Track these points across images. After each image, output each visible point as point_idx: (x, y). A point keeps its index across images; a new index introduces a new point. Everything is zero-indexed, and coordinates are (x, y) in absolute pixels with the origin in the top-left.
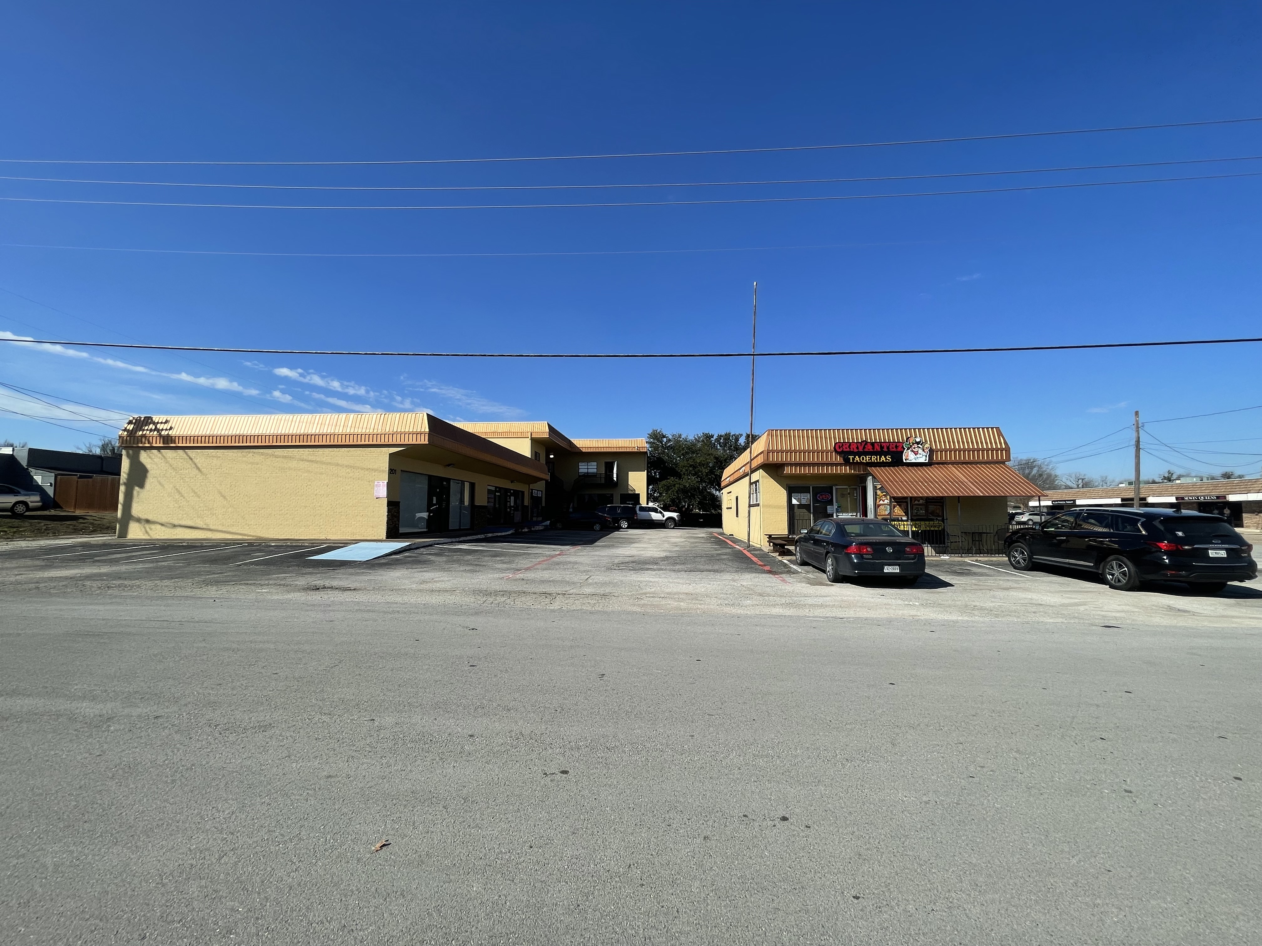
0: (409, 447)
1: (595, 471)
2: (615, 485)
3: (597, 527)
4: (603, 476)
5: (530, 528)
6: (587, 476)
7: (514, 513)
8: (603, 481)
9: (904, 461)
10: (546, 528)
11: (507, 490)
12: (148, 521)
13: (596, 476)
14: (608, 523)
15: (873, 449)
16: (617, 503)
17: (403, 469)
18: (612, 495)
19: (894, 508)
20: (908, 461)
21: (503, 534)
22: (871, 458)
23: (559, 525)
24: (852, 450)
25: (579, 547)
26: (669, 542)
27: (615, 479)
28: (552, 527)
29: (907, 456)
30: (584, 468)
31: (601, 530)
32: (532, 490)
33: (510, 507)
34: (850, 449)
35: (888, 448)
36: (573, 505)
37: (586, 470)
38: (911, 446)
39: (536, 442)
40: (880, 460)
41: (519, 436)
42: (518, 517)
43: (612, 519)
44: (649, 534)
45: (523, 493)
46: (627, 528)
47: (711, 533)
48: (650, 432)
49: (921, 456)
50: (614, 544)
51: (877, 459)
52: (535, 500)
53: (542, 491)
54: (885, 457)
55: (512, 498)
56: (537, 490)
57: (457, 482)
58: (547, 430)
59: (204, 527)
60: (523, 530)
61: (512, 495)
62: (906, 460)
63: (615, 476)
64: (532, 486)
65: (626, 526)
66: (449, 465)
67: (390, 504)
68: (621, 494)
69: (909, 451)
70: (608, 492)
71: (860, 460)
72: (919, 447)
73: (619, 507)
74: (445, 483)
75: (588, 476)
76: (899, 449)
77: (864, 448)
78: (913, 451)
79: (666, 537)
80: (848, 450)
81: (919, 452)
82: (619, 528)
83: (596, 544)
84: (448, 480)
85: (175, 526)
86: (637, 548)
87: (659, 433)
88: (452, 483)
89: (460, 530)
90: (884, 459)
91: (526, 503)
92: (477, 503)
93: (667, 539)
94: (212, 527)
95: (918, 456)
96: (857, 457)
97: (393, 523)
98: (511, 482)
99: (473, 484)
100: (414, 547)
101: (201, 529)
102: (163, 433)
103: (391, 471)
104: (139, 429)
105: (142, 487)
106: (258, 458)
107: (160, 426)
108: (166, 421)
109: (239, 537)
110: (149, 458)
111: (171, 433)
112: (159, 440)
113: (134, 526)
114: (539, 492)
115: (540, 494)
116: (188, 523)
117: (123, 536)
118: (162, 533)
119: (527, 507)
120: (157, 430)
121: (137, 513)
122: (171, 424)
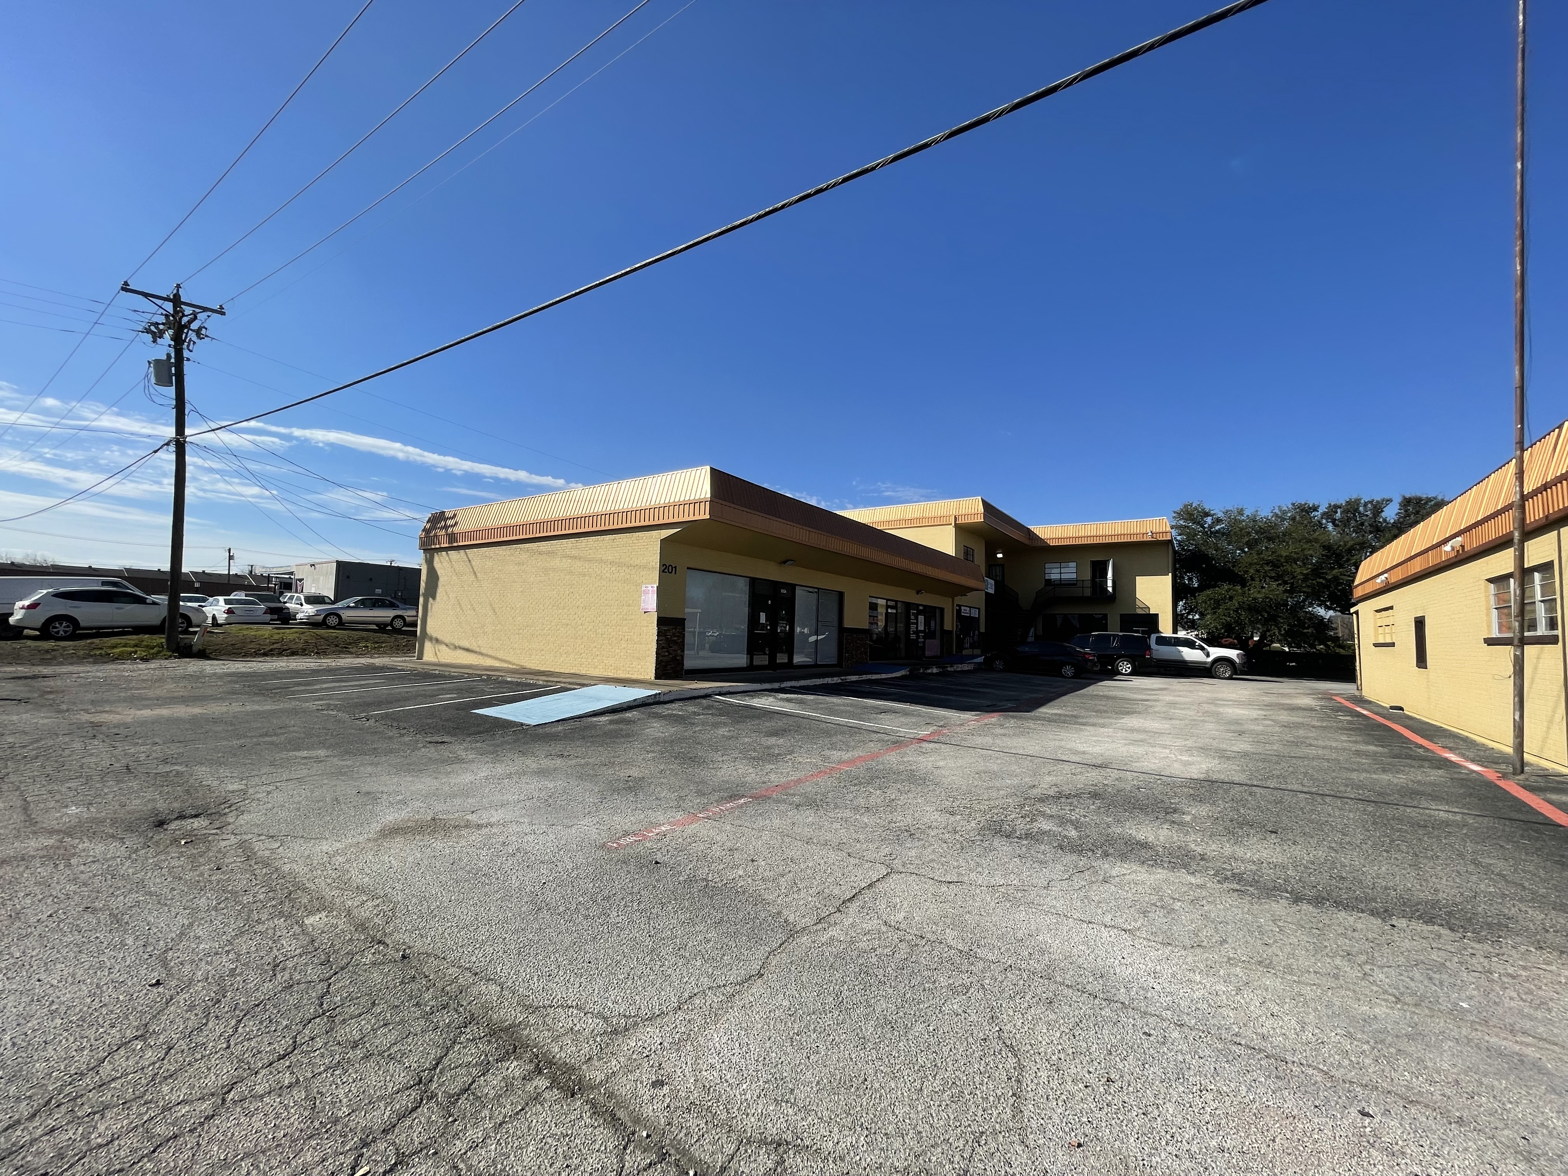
0: (685, 526)
1: (1074, 576)
2: (1111, 599)
3: (1068, 670)
4: (1088, 584)
5: (944, 668)
6: (1062, 584)
7: (924, 643)
8: (1088, 592)
10: (979, 669)
11: (908, 606)
12: (437, 640)
13: (1075, 584)
14: (1089, 663)
16: (1114, 630)
17: (689, 566)
18: (1105, 617)
21: (884, 676)
23: (998, 664)
25: (994, 718)
26: (1218, 718)
27: (1110, 589)
28: (987, 666)
30: (1055, 573)
31: (1076, 676)
32: (960, 606)
33: (917, 632)
36: (1035, 630)
37: (1057, 577)
39: (963, 531)
41: (936, 522)
42: (933, 647)
43: (1099, 657)
44: (1175, 691)
45: (942, 610)
46: (1131, 674)
47: (1327, 697)
48: (1178, 507)
50: (1083, 713)
52: (966, 623)
53: (979, 609)
55: (921, 618)
56: (970, 607)
57: (811, 590)
58: (981, 509)
59: (478, 650)
60: (929, 671)
61: (919, 613)
63: (1110, 583)
64: (958, 600)
65: (1129, 671)
66: (785, 562)
67: (661, 621)
68: (1121, 615)
70: (1096, 611)
73: (1115, 636)
74: (784, 591)
75: (1061, 584)
79: (1213, 702)
82: (1112, 674)
83: (1043, 710)
84: (792, 587)
85: (456, 648)
86: (1132, 730)
87: (1196, 509)
88: (799, 592)
89: (816, 666)
91: (948, 626)
92: (847, 624)
93: (1212, 708)
94: (484, 651)
97: (670, 654)
98: (917, 594)
99: (841, 595)
100: (667, 698)
101: (475, 652)
102: (450, 530)
103: (666, 569)
104: (433, 527)
105: (434, 598)
106: (524, 556)
107: (449, 522)
108: (455, 515)
109: (506, 665)
110: (441, 562)
111: (456, 530)
112: (446, 539)
113: (428, 645)
114: (973, 610)
115: (975, 614)
116: (465, 644)
117: (420, 657)
118: (447, 656)
119: (951, 632)
120: (446, 527)
121: (430, 630)
122: (457, 519)
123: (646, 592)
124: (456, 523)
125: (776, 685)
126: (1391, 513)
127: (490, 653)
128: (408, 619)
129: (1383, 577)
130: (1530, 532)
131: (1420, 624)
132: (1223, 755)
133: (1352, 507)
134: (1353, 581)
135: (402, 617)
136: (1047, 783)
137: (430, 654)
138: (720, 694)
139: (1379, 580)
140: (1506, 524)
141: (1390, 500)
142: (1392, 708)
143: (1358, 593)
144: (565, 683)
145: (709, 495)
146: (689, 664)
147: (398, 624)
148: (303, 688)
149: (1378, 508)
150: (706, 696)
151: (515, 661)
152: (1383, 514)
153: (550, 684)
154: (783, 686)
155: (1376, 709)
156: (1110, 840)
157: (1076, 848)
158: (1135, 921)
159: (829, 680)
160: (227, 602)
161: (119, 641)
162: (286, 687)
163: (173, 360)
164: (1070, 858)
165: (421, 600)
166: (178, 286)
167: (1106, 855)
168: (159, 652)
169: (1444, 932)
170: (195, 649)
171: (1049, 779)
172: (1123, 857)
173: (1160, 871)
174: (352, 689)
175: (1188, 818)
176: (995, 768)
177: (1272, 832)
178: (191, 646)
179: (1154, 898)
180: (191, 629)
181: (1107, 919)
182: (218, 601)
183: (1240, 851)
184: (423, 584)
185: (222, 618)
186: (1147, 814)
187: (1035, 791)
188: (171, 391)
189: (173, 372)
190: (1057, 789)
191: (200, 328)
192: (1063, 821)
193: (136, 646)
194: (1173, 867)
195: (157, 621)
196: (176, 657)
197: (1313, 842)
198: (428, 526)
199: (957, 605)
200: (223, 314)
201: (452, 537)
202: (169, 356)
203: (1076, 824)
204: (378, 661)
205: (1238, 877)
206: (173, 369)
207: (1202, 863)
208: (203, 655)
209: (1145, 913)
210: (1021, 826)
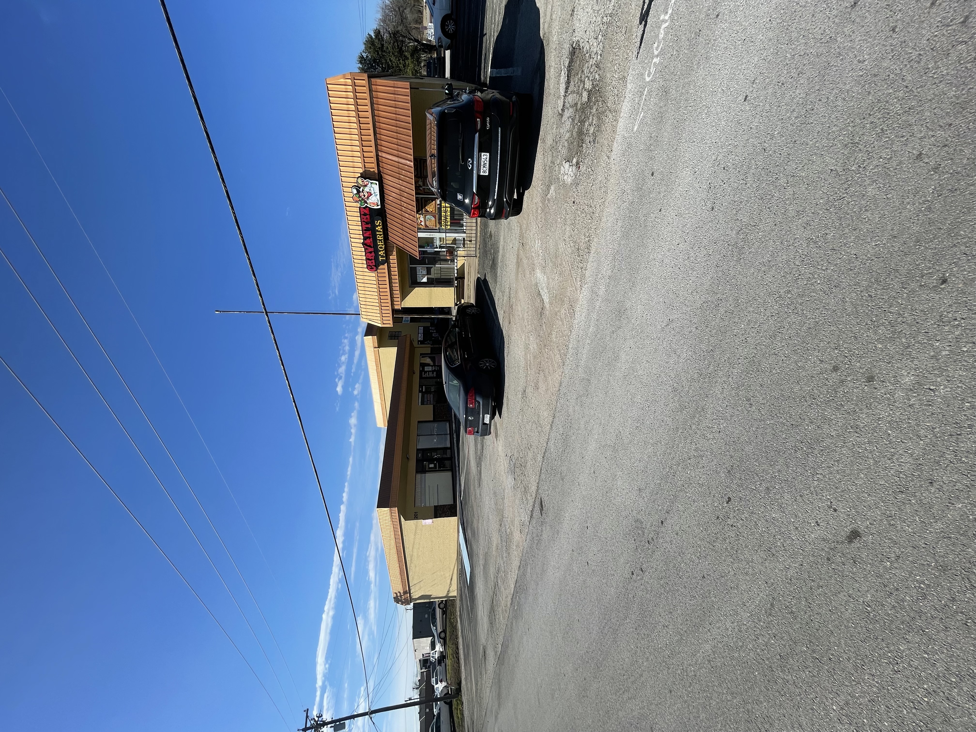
0: (400, 514)
9: (379, 207)
12: (448, 591)
15: (369, 238)
17: (414, 505)
19: (428, 211)
20: (379, 203)
22: (379, 240)
24: (373, 258)
29: (374, 204)
34: (372, 259)
35: (367, 223)
38: (363, 199)
39: (381, 343)
40: (380, 231)
49: (372, 189)
51: (380, 235)
54: (377, 226)
57: (418, 440)
58: (369, 338)
62: (378, 206)
67: (436, 517)
69: (368, 201)
71: (382, 251)
72: (363, 190)
74: (420, 455)
76: (367, 211)
77: (370, 246)
78: (368, 198)
80: (373, 261)
81: (368, 191)
84: (418, 451)
85: (451, 584)
88: (419, 447)
90: (379, 227)
92: (432, 419)
95: (372, 192)
96: (380, 253)
97: (448, 511)
99: (419, 422)
100: (462, 520)
101: (452, 577)
103: (416, 517)
104: (401, 601)
105: (431, 595)
106: (412, 565)
107: (399, 595)
108: (395, 593)
109: (456, 566)
110: (415, 595)
111: (402, 592)
112: (406, 596)
113: (450, 595)
115: (421, 330)
116: (449, 581)
117: (455, 597)
118: (454, 587)
121: (444, 595)
123: (425, 523)
124: (399, 592)
145: (388, 508)
146: (451, 503)
163: (333, 725)
165: (432, 600)
170: (458, 687)
184: (425, 601)
188: (347, 722)
189: (339, 723)
193: (457, 710)
196: (461, 693)
200: (308, 710)
201: (405, 593)
202: (331, 727)
204: (458, 613)
208: (459, 684)
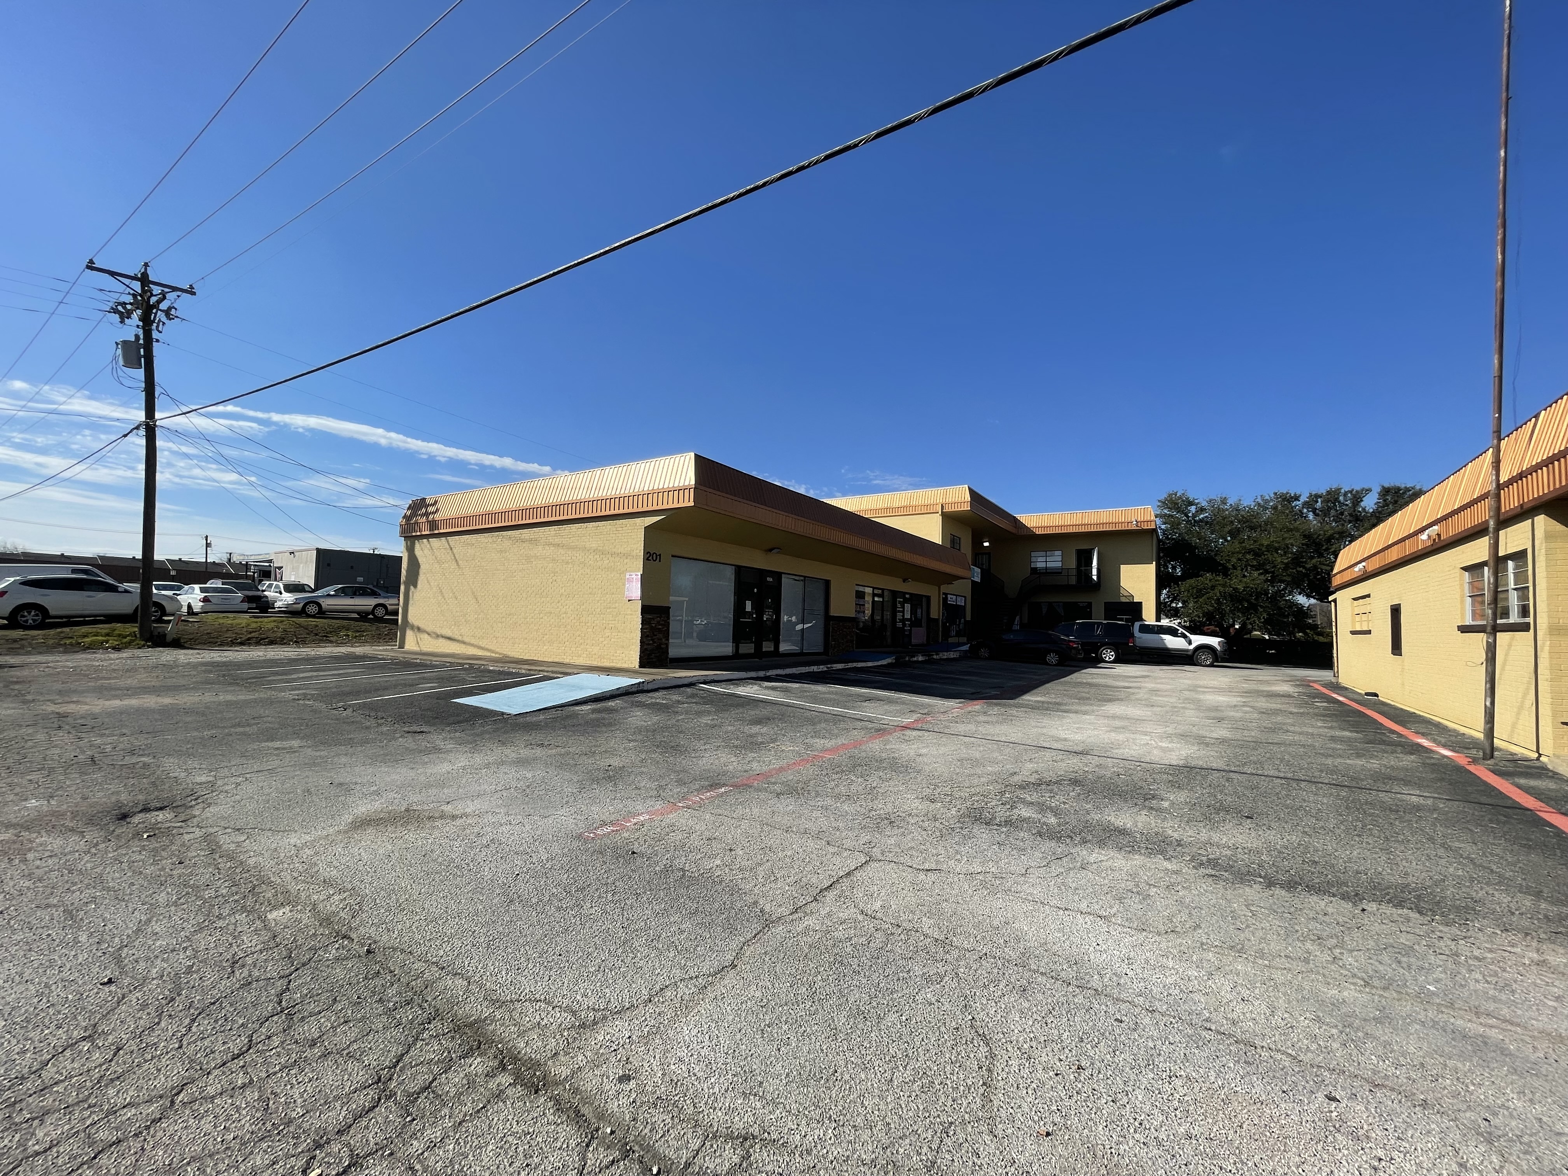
0: (670, 513)
1: (1059, 564)
2: (1096, 587)
3: (1052, 658)
4: (1074, 572)
5: (929, 656)
6: (1048, 572)
7: (910, 631)
8: (1073, 581)
10: (965, 656)
11: (894, 594)
12: (419, 629)
13: (1061, 573)
14: (1073, 651)
16: (1099, 618)
17: (674, 554)
18: (1090, 604)
21: (870, 664)
23: (984, 652)
25: (977, 706)
26: (1198, 705)
27: (1095, 578)
28: (972, 654)
30: (1041, 561)
31: (1060, 663)
32: (946, 594)
33: (903, 620)
36: (1021, 618)
37: (1043, 565)
39: (950, 519)
41: (925, 512)
42: (919, 636)
43: (1083, 644)
44: (1155, 678)
45: (928, 598)
46: (1114, 662)
47: (1305, 683)
48: (1163, 497)
50: (1066, 700)
52: (952, 611)
53: (965, 597)
55: (907, 607)
56: (956, 596)
57: (797, 578)
58: (968, 497)
59: (460, 638)
60: (915, 659)
61: (906, 601)
63: (1094, 572)
64: (944, 588)
65: (1112, 658)
66: (771, 550)
67: (647, 610)
68: (1105, 603)
70: (1081, 599)
73: (1099, 624)
74: (770, 579)
75: (1046, 573)
79: (1194, 689)
82: (1096, 661)
83: (1028, 698)
84: (778, 576)
86: (1114, 717)
87: (1180, 498)
89: (801, 654)
91: (934, 614)
92: (833, 612)
93: (1194, 695)
94: (466, 639)
97: (654, 642)
98: (904, 581)
99: (827, 583)
100: (650, 687)
101: (458, 641)
102: (431, 517)
103: (650, 557)
104: (414, 514)
105: (415, 586)
106: (507, 543)
107: (430, 509)
108: (436, 502)
109: (488, 654)
110: (422, 550)
111: (437, 517)
112: (427, 526)
113: (409, 634)
114: (959, 599)
115: (961, 602)
116: (449, 633)
117: (402, 646)
118: (428, 645)
119: (937, 620)
120: (427, 514)
121: (411, 618)
122: (439, 505)
123: (630, 581)
124: (437, 510)
125: (761, 674)
126: (1370, 503)
127: (473, 641)
128: (389, 607)
129: (1361, 566)
130: (1506, 521)
131: (1396, 611)
132: (1202, 741)
133: (1332, 497)
134: (1332, 570)
135: (384, 606)
136: (1027, 771)
137: (412, 642)
138: (705, 683)
139: (1356, 569)
140: (1482, 513)
141: (1370, 490)
142: (1367, 694)
143: (1336, 581)
144: (547, 672)
145: (693, 482)
146: (673, 652)
147: (380, 612)
148: (280, 677)
149: (1357, 498)
150: (691, 685)
151: (498, 650)
152: (1362, 504)
153: (532, 672)
154: (768, 674)
155: (1351, 695)
156: (1088, 827)
157: (1054, 835)
158: (1111, 907)
159: (815, 668)
160: (202, 590)
161: (90, 630)
162: (262, 676)
163: (141, 342)
164: (1049, 845)
165: (402, 588)
166: (146, 265)
167: (1084, 842)
168: (133, 641)
169: (1414, 915)
170: (169, 639)
171: (1030, 766)
172: (1102, 843)
173: (1137, 857)
174: (329, 679)
175: (1166, 804)
176: (978, 755)
177: (1247, 817)
178: (165, 635)
179: (1131, 885)
180: (166, 618)
181: (1083, 906)
182: (193, 589)
183: (1215, 837)
184: (404, 572)
185: (197, 606)
186: (1126, 801)
187: (1016, 779)
188: (140, 373)
189: (142, 353)
190: (1037, 777)
191: (170, 308)
192: (1042, 808)
193: (107, 635)
194: (1150, 853)
195: (129, 610)
196: (149, 647)
197: (1288, 827)
198: (409, 513)
199: (944, 594)
200: (194, 294)
201: (433, 525)
202: (137, 337)
203: (1056, 812)
204: (359, 650)
205: (1213, 863)
206: (142, 350)
207: (1179, 849)
208: (177, 644)
209: (1121, 900)
210: (1002, 813)
